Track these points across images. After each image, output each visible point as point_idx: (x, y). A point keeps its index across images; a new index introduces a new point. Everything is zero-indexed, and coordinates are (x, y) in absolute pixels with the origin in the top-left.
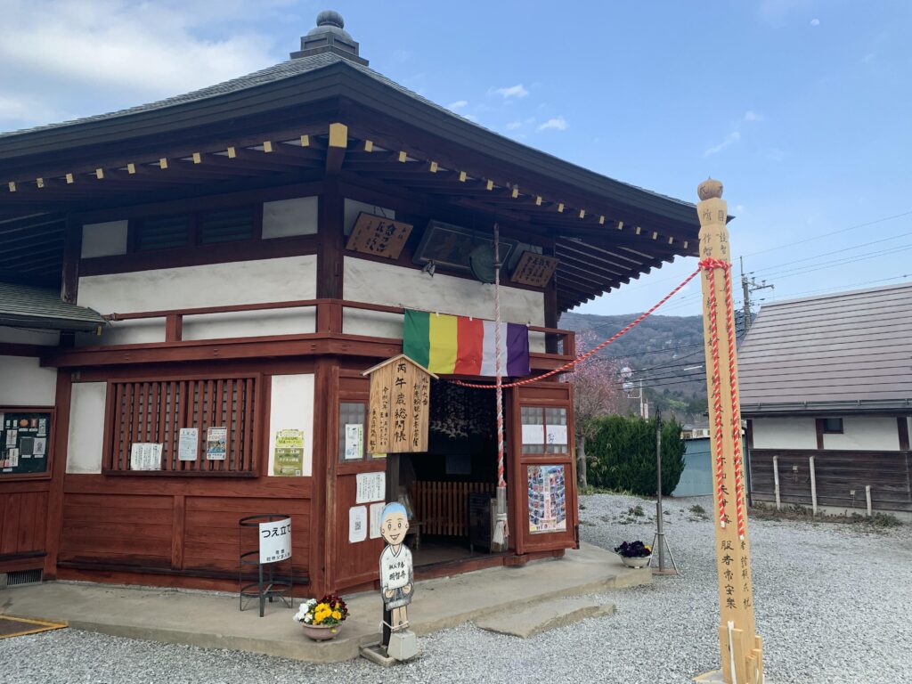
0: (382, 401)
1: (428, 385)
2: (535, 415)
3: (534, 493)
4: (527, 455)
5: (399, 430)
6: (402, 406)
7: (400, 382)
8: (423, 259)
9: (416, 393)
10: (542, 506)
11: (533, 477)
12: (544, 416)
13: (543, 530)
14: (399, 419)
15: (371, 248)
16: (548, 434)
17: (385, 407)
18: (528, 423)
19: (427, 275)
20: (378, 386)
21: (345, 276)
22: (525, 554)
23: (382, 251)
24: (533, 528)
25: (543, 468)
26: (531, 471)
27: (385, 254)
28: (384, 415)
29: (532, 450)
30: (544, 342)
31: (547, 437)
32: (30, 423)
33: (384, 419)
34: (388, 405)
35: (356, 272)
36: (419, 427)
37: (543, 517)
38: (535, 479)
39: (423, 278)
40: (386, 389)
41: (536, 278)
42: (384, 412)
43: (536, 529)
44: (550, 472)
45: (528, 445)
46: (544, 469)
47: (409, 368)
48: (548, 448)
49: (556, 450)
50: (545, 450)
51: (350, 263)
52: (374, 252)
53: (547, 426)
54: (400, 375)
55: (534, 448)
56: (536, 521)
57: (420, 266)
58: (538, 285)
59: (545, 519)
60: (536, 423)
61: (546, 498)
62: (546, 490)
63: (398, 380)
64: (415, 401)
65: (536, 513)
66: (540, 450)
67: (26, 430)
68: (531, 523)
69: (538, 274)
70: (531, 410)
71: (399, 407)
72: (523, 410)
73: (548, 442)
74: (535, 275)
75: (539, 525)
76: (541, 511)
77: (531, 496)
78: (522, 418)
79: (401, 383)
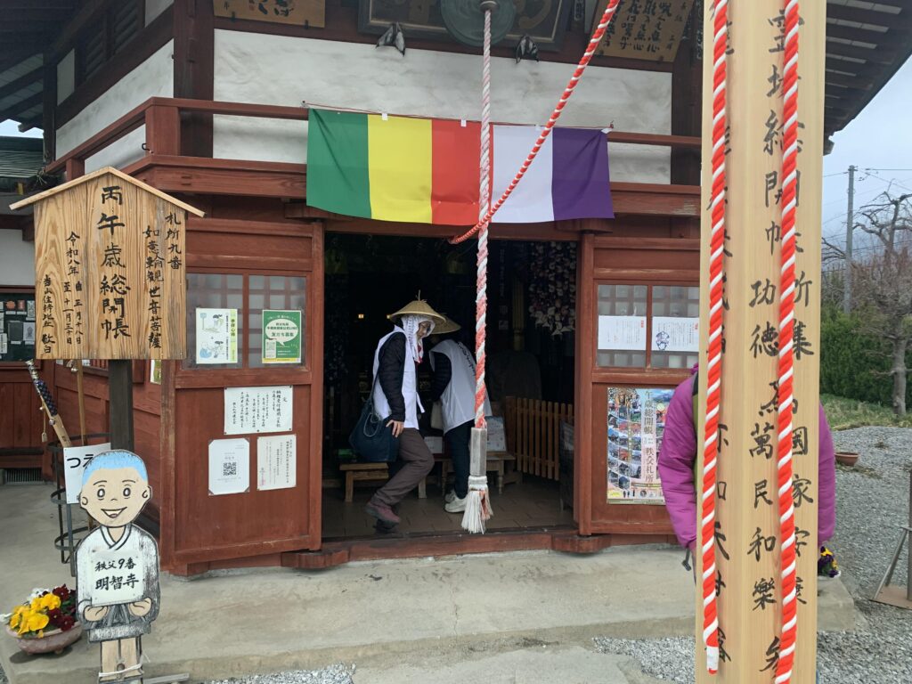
0: (65, 259)
1: (182, 228)
2: (630, 299)
3: (621, 435)
4: (605, 369)
5: (113, 318)
6: (116, 270)
7: (110, 222)
8: (374, 22)
9: (152, 246)
10: (638, 458)
11: (618, 406)
12: (649, 300)
13: (637, 498)
14: (111, 296)
15: (262, 8)
16: (655, 332)
17: (74, 270)
18: (612, 313)
19: (392, 52)
20: (55, 231)
21: (218, 64)
22: (593, 535)
23: (286, 13)
24: (614, 493)
25: (642, 392)
26: (614, 396)
27: (295, 18)
28: (73, 287)
29: (620, 361)
30: (668, 167)
31: (654, 339)
32: (17, 304)
33: (74, 295)
34: (80, 268)
35: (243, 55)
36: (164, 312)
37: (637, 476)
38: (623, 410)
39: (385, 59)
40: (74, 237)
41: (645, 44)
42: (73, 281)
43: (621, 496)
44: (658, 400)
45: (611, 352)
46: (643, 395)
47: (128, 194)
48: (654, 358)
49: (674, 363)
50: (648, 361)
51: (225, 41)
52: (271, 17)
53: (655, 320)
54: (109, 208)
55: (625, 357)
56: (621, 483)
57: (371, 37)
58: (654, 57)
59: (642, 480)
60: (630, 313)
61: (644, 445)
62: (647, 430)
63: (104, 217)
64: (150, 261)
65: (623, 468)
66: (638, 361)
67: (13, 313)
68: (610, 485)
69: (648, 34)
70: (621, 290)
71: (110, 272)
72: (603, 290)
73: (654, 347)
74: (640, 37)
75: (630, 489)
76: (634, 466)
77: (614, 439)
78: (600, 303)
79: (112, 226)
